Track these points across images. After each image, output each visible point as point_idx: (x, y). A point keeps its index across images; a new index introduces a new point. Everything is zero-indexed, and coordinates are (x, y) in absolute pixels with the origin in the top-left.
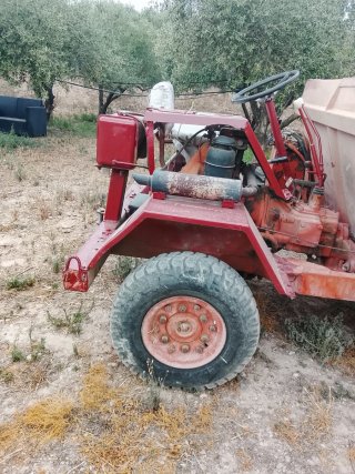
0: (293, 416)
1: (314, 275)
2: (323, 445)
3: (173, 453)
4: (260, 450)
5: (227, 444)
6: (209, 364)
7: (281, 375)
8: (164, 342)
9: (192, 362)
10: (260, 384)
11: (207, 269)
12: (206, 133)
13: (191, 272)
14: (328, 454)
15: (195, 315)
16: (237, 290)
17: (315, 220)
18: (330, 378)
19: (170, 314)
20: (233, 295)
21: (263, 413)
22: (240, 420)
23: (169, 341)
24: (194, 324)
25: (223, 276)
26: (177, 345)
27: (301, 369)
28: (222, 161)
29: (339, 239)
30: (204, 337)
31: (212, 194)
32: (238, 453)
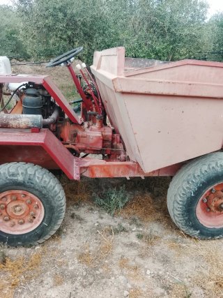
0: (91, 248)
1: (96, 166)
2: (106, 261)
3: (13, 285)
4: (68, 272)
5: (48, 273)
6: (36, 229)
7: (87, 226)
8: (6, 220)
9: (28, 229)
10: (75, 233)
11: (23, 171)
12: (25, 87)
13: (13, 175)
14: (108, 265)
15: (23, 201)
16: (45, 181)
17: (98, 134)
18: (116, 222)
19: (7, 203)
20: (43, 184)
21: (73, 251)
22: (58, 257)
23: (10, 219)
24: (24, 206)
25: (35, 174)
26: (16, 221)
27: (100, 220)
28: (32, 104)
29: (115, 143)
30: (32, 213)
31: (23, 125)
32: (55, 276)
